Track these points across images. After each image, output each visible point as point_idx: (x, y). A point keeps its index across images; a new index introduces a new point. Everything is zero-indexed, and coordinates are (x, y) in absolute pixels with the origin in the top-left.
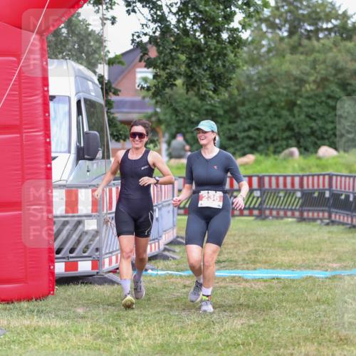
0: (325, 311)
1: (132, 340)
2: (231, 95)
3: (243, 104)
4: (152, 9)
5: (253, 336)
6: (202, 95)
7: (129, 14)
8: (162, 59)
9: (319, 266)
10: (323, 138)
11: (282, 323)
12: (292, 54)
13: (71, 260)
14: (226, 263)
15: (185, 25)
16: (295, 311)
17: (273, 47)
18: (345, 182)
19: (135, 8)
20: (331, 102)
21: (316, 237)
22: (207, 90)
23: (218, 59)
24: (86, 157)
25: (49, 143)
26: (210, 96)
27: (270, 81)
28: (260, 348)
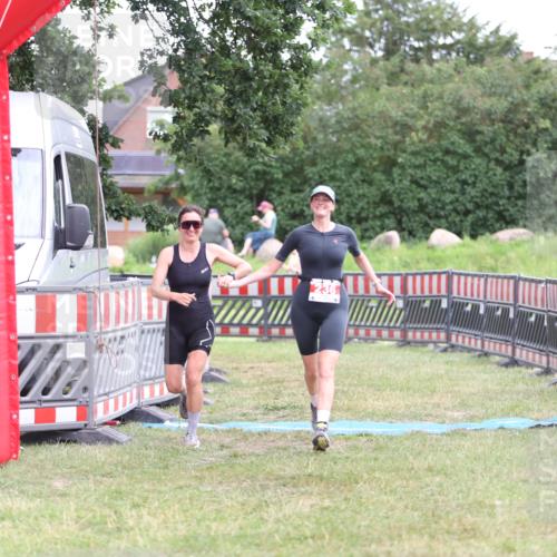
0: (441, 485)
1: (140, 529)
2: (294, 150)
3: (314, 164)
4: (172, 14)
5: (329, 525)
6: (251, 149)
7: (137, 21)
8: (187, 92)
9: (431, 415)
10: (438, 217)
11: (373, 504)
12: (389, 84)
13: (44, 405)
14: (287, 411)
15: (223, 39)
16: (394, 486)
17: (360, 75)
18: (472, 285)
19: (146, 12)
20: (452, 161)
21: (426, 370)
22: (258, 140)
23: (275, 92)
24: (69, 244)
25: (11, 223)
26: (262, 151)
27: (355, 127)
28: (340, 543)
